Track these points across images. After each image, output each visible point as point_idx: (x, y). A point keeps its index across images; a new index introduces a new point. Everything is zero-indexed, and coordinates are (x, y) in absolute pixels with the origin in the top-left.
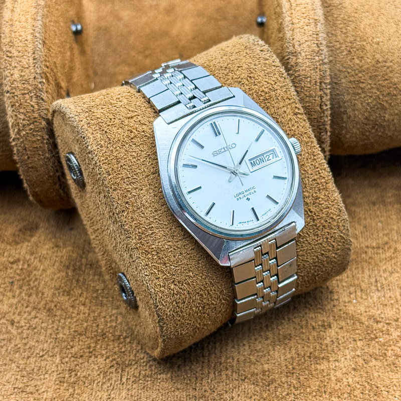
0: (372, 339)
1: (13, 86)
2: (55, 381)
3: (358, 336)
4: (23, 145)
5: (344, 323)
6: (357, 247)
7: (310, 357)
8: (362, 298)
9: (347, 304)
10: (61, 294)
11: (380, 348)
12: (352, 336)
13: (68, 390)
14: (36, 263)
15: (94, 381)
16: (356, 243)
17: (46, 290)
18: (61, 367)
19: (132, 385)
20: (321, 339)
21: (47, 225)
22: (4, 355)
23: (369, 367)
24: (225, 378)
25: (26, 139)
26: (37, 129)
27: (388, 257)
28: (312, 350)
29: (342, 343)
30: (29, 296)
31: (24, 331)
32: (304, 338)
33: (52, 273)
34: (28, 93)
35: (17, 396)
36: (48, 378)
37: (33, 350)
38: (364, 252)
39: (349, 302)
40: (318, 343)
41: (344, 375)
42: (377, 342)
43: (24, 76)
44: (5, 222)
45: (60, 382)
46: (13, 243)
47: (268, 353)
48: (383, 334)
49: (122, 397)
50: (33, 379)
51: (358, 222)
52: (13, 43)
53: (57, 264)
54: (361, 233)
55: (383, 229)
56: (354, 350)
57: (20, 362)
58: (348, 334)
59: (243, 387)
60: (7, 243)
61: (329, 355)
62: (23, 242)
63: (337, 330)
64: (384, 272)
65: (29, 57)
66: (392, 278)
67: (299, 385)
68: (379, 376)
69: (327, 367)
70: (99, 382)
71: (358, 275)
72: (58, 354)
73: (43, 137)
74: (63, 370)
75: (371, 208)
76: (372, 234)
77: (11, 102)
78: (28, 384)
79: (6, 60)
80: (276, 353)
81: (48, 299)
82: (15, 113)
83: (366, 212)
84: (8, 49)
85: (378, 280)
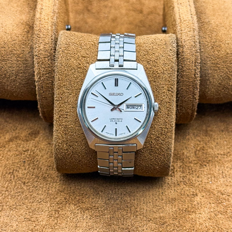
0: (220, 203)
1: (39, 52)
2: (47, 216)
3: (212, 201)
4: (41, 85)
5: (204, 194)
6: (213, 154)
7: (186, 211)
8: (214, 181)
9: (206, 184)
10: (51, 169)
11: (224, 208)
12: (209, 201)
13: (54, 221)
14: (38, 152)
15: (68, 217)
16: (212, 151)
17: (43, 167)
18: (50, 208)
19: (89, 220)
20: (192, 202)
21: (44, 132)
22: (19, 200)
23: (218, 218)
24: (139, 219)
25: (43, 81)
26: (50, 77)
27: (230, 160)
28: (187, 207)
29: (203, 204)
30: (33, 170)
31: (30, 188)
32: (183, 200)
33: (46, 158)
34: (47, 57)
35: (26, 223)
36: (43, 214)
37: (35, 199)
38: (217, 156)
39: (207, 183)
40: (190, 204)
41: (204, 222)
42: (222, 205)
43: (46, 48)
44: (21, 129)
45: (50, 216)
46: (25, 141)
47: (163, 207)
48: (225, 201)
49: (83, 226)
50: (35, 214)
51: (213, 140)
52: (41, 30)
53: (49, 153)
54: (215, 146)
55: (227, 145)
56: (210, 208)
57: (28, 205)
58: (207, 200)
59: (149, 225)
60: (22, 141)
61: (196, 210)
62: (31, 140)
63: (200, 197)
64: (227, 168)
65: (49, 38)
66: (231, 171)
67: (179, 225)
68: (223, 223)
69: (195, 216)
70: (71, 218)
71: (213, 169)
72: (49, 201)
73: (52, 81)
74: (51, 210)
75: (221, 133)
76: (221, 148)
77: (37, 61)
78: (33, 217)
79: (36, 39)
80: (167, 208)
81: (44, 172)
82: (39, 67)
83: (218, 135)
84: (38, 33)
85: (224, 172)
